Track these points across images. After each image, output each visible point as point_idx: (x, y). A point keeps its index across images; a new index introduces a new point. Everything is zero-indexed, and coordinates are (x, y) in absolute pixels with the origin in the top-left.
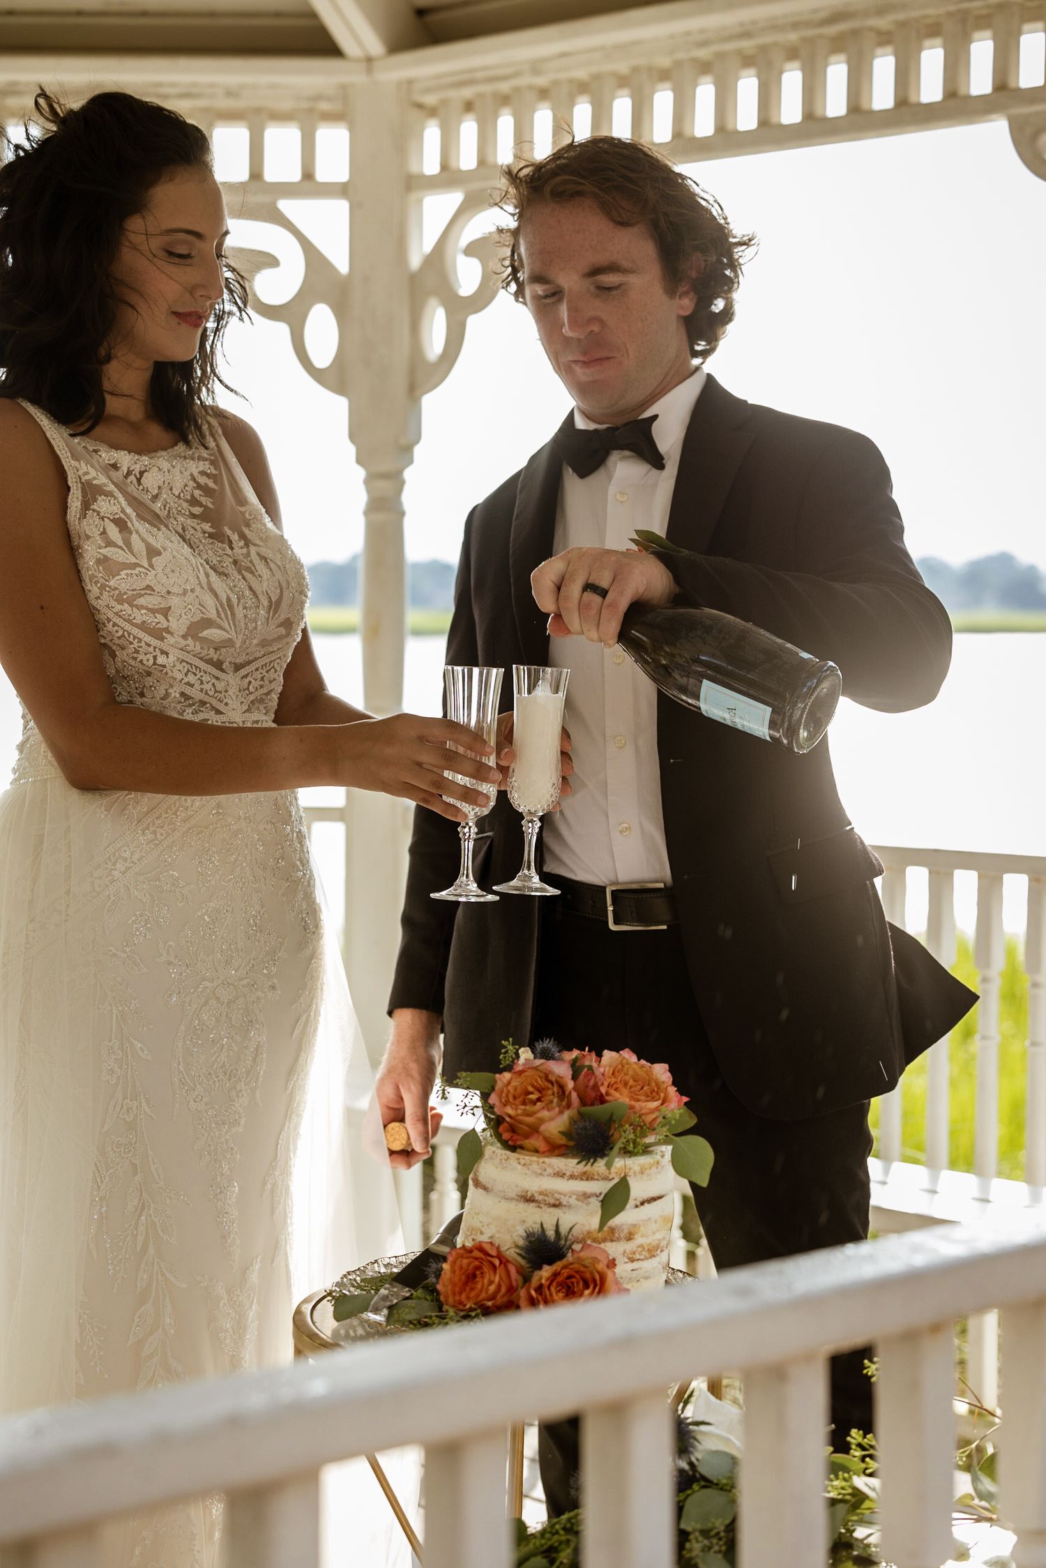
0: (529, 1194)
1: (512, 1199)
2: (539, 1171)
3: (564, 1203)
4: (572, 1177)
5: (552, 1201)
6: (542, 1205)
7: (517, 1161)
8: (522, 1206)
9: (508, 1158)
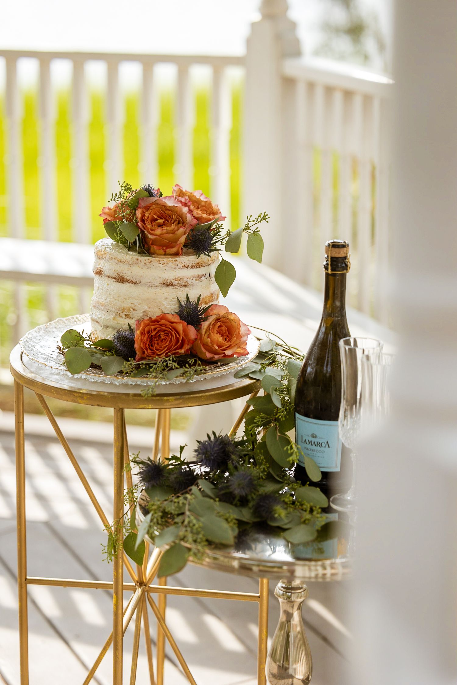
0: (169, 281)
1: (157, 286)
2: (174, 267)
3: (190, 283)
4: (192, 267)
5: (183, 284)
6: (177, 287)
7: (158, 262)
8: (165, 290)
9: (151, 261)
